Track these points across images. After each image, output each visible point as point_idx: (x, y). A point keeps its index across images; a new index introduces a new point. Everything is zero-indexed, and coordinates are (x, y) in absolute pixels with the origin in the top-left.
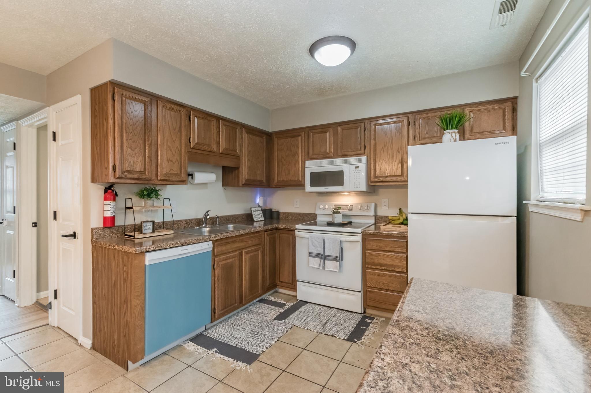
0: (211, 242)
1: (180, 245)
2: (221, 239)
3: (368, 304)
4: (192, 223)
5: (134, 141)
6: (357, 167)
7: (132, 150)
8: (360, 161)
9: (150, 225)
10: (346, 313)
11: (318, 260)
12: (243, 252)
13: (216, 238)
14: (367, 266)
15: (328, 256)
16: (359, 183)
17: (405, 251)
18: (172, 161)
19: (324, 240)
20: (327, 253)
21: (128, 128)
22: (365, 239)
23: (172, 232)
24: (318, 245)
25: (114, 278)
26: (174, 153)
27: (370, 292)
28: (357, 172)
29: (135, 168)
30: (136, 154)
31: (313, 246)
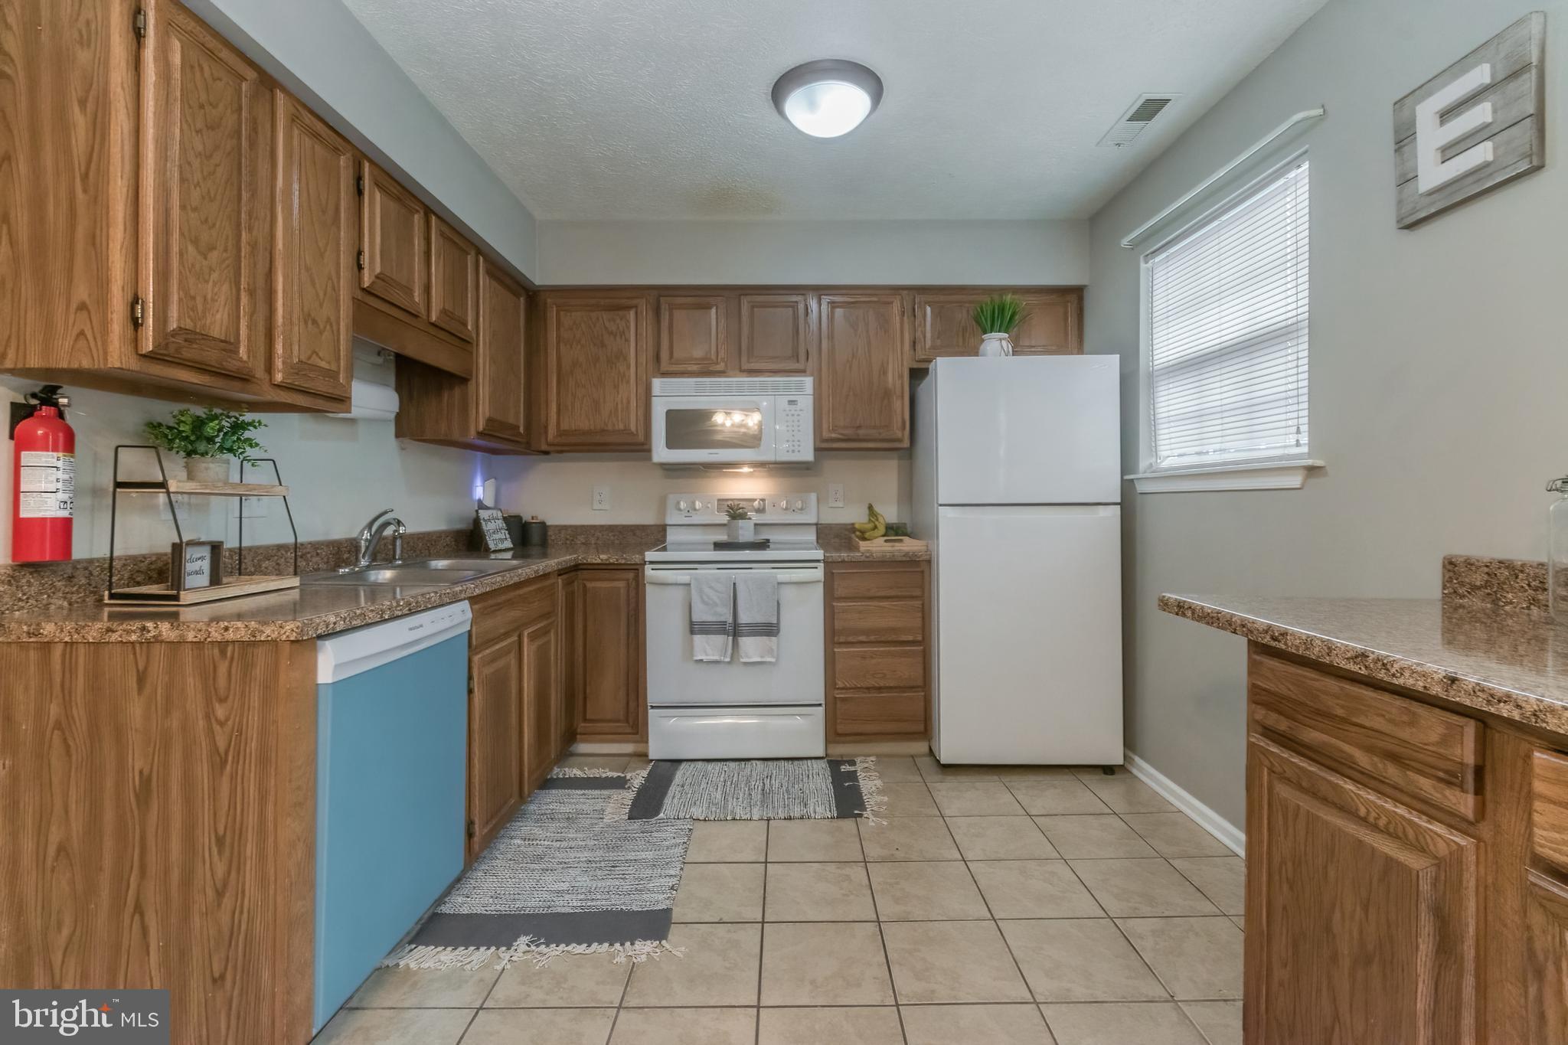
0: (467, 601)
1: (406, 611)
2: (487, 593)
3: (840, 731)
4: (318, 554)
5: (206, 220)
6: (791, 402)
7: (200, 252)
8: (800, 388)
9: (202, 558)
10: (788, 765)
11: (719, 639)
12: (526, 633)
13: (477, 592)
14: (836, 639)
15: (748, 625)
16: (799, 441)
17: (918, 593)
18: (314, 322)
19: (734, 584)
20: (744, 618)
21: (189, 163)
22: (833, 573)
23: (295, 582)
24: (718, 601)
25: (137, 762)
26: (321, 294)
27: (843, 700)
28: (793, 415)
29: (208, 322)
30: (211, 269)
31: (703, 602)
